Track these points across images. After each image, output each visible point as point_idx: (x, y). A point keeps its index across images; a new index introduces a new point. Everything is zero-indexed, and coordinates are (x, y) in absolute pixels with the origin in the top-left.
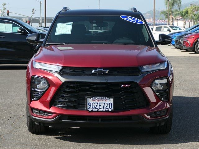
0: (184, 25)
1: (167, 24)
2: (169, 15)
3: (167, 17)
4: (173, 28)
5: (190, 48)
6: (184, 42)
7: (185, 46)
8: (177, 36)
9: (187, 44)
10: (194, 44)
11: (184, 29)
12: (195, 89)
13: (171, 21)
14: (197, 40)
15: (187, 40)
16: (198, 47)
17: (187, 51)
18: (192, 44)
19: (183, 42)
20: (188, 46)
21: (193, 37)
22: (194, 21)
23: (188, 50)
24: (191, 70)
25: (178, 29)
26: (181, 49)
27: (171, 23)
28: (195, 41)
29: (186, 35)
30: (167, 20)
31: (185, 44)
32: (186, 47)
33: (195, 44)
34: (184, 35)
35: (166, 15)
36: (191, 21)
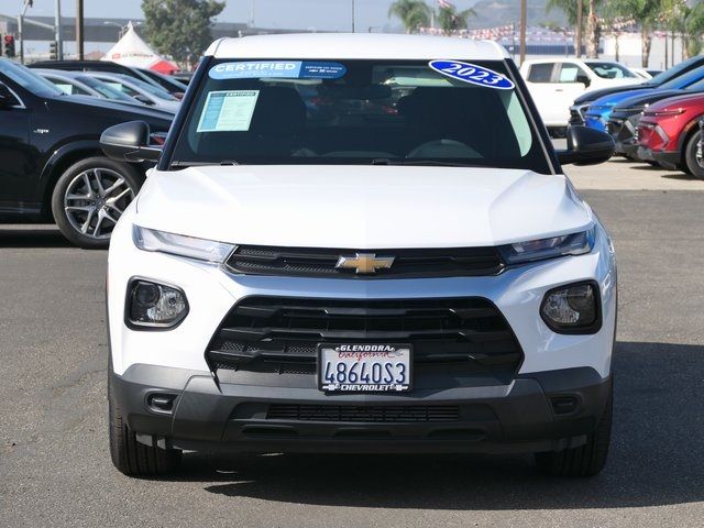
0: (645, 54)
1: (576, 46)
2: (585, 11)
3: (574, 19)
4: (599, 70)
5: (666, 157)
6: (643, 131)
7: (645, 147)
8: (615, 104)
9: (656, 138)
10: (682, 137)
11: (643, 71)
12: (682, 330)
13: (593, 36)
14: (693, 123)
15: (655, 124)
16: (700, 152)
17: (655, 166)
18: (675, 140)
19: (640, 131)
20: (660, 147)
21: (680, 110)
22: (683, 37)
23: (660, 163)
24: (670, 250)
25: (620, 73)
26: (630, 159)
27: (591, 48)
28: (688, 127)
29: (651, 101)
30: (574, 32)
31: (646, 141)
32: (649, 152)
33: (685, 138)
34: (643, 103)
35: (570, 10)
36: (674, 37)
